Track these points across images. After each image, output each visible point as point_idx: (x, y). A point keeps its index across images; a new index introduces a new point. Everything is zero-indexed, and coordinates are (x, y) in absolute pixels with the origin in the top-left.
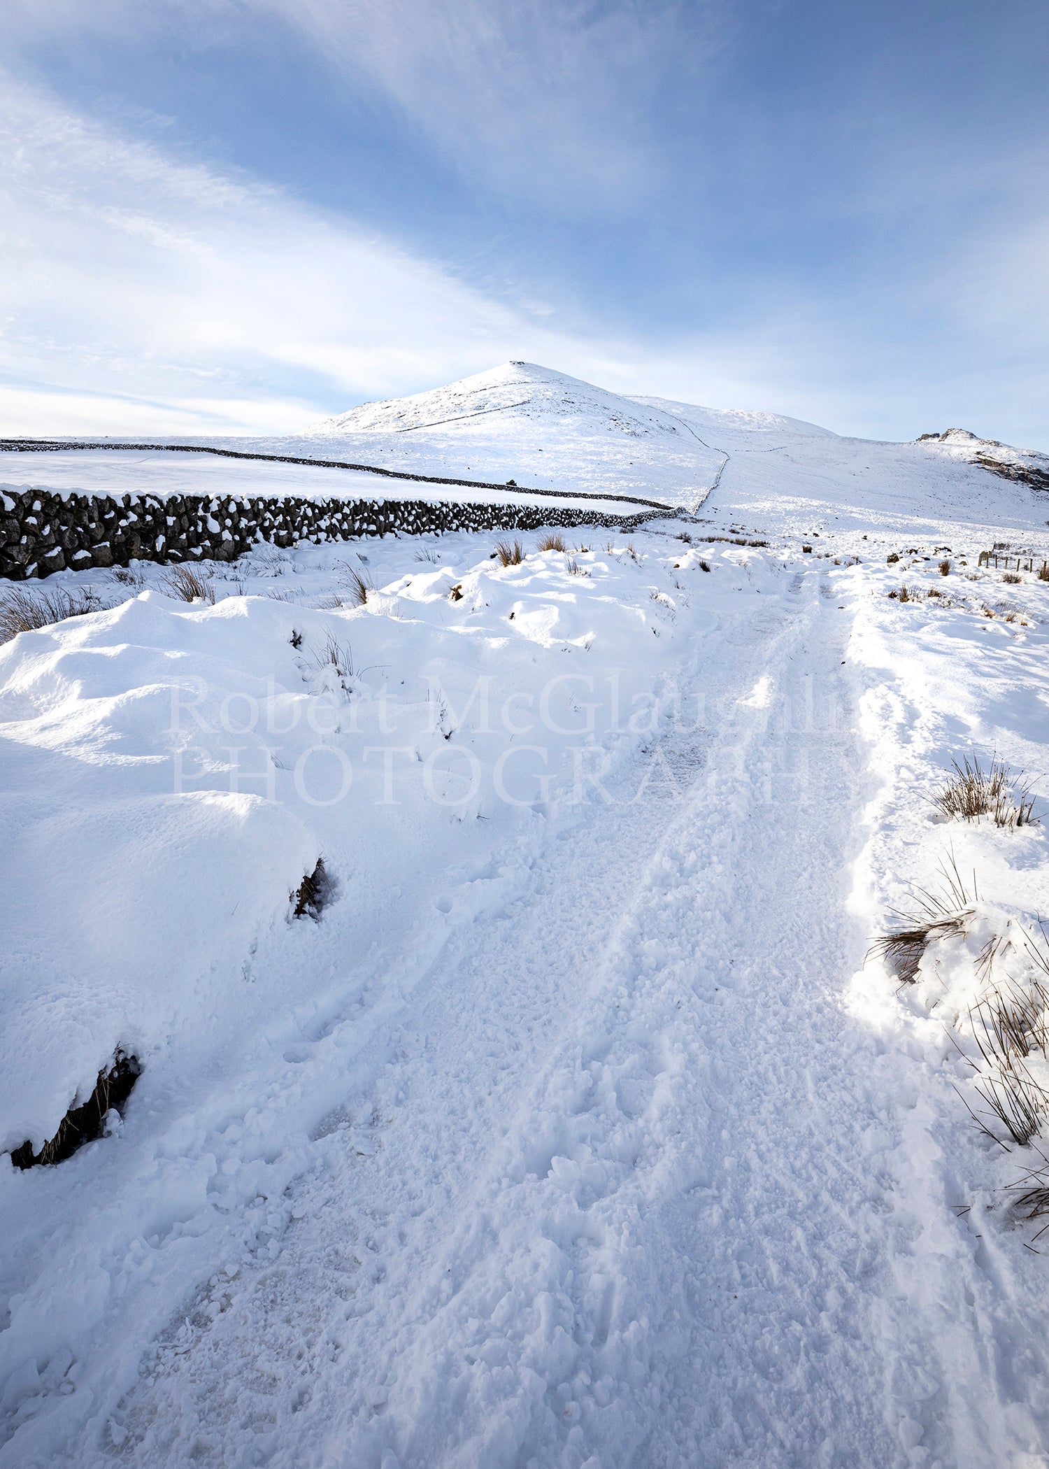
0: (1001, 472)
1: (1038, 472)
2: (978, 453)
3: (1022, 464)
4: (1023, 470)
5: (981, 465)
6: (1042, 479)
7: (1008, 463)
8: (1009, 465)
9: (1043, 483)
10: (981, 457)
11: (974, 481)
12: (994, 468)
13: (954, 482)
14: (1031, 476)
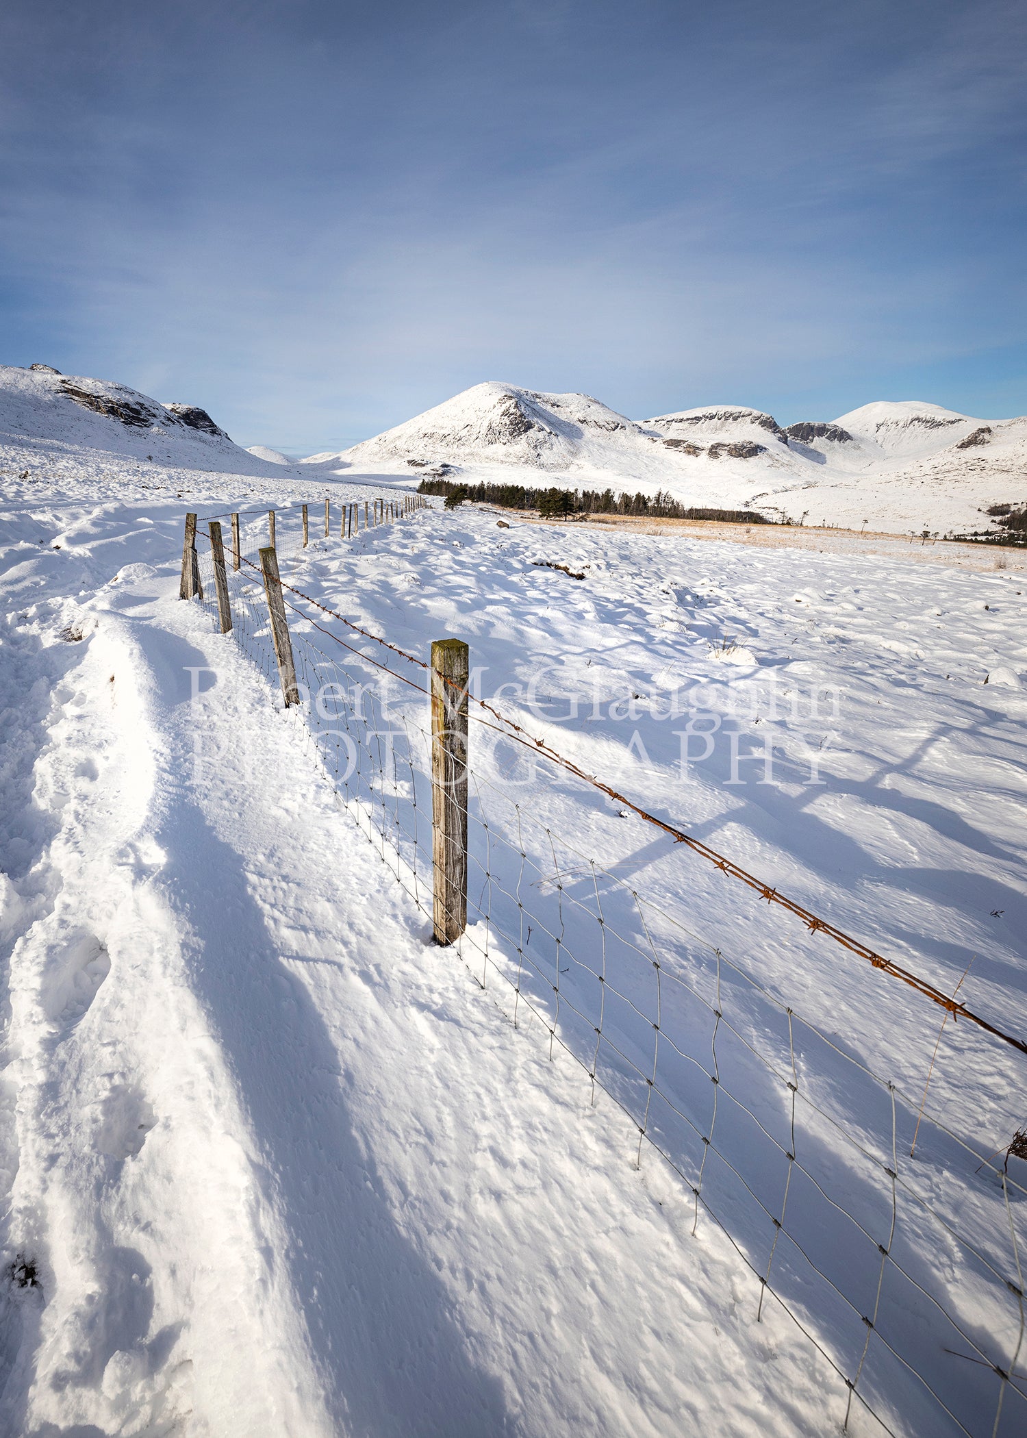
0: (91, 404)
1: (126, 406)
2: (63, 382)
3: (110, 396)
4: (112, 402)
5: (69, 395)
6: (132, 414)
7: (96, 395)
8: (98, 397)
9: (133, 417)
10: (67, 386)
11: (63, 412)
12: (82, 400)
13: (41, 412)
14: (121, 410)
